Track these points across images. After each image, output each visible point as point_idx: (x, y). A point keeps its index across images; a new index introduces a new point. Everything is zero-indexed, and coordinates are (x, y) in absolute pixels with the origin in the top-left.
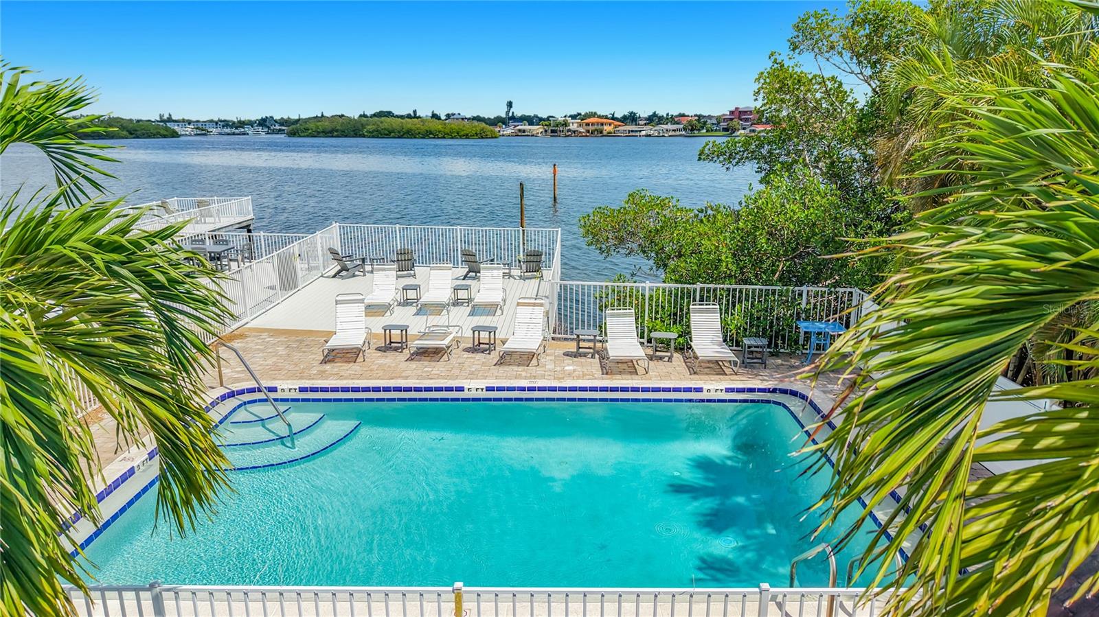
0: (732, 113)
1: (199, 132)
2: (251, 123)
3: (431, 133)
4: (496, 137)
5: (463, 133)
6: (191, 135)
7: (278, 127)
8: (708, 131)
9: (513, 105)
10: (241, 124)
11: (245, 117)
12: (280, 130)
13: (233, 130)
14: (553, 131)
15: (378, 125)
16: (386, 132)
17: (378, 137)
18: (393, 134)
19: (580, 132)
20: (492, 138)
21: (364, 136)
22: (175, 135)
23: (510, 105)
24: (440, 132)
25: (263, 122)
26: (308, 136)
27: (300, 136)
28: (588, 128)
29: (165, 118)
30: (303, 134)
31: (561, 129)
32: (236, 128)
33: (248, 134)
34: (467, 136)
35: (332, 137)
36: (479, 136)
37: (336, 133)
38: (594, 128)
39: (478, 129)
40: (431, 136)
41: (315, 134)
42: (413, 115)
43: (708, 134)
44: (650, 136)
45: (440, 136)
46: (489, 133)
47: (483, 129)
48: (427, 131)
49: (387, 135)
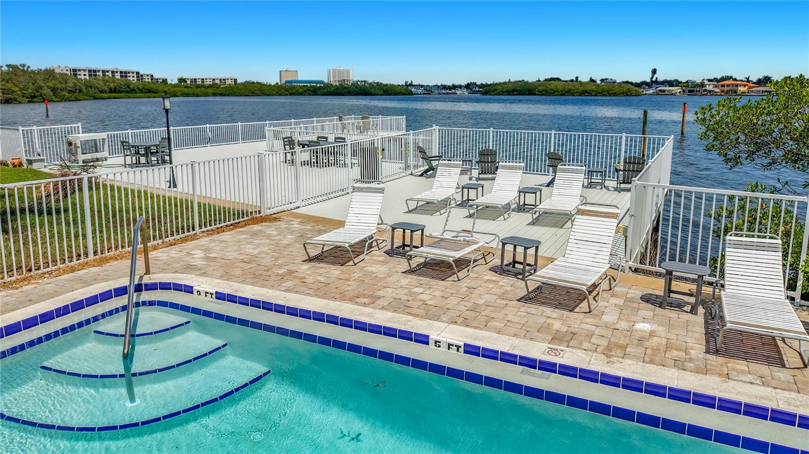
1: (426, 92)
2: (460, 87)
3: (586, 92)
4: (639, 95)
5: (612, 92)
6: (421, 94)
7: (477, 89)
9: (657, 72)
10: (454, 87)
11: (457, 83)
12: (478, 91)
13: (448, 91)
14: (690, 91)
15: (547, 87)
16: (552, 91)
17: (546, 95)
18: (556, 93)
19: (716, 92)
20: (636, 95)
21: (535, 94)
22: (411, 93)
23: (654, 71)
24: (593, 91)
25: (468, 86)
26: (496, 95)
27: (491, 95)
28: (723, 89)
29: (408, 84)
30: (492, 93)
31: (698, 89)
32: (450, 89)
33: (456, 93)
34: (615, 94)
36: (625, 94)
37: (515, 93)
38: (728, 89)
39: (625, 89)
40: (586, 94)
42: (575, 80)
45: (593, 94)
46: (633, 92)
47: (628, 89)
48: (583, 91)
49: (553, 93)
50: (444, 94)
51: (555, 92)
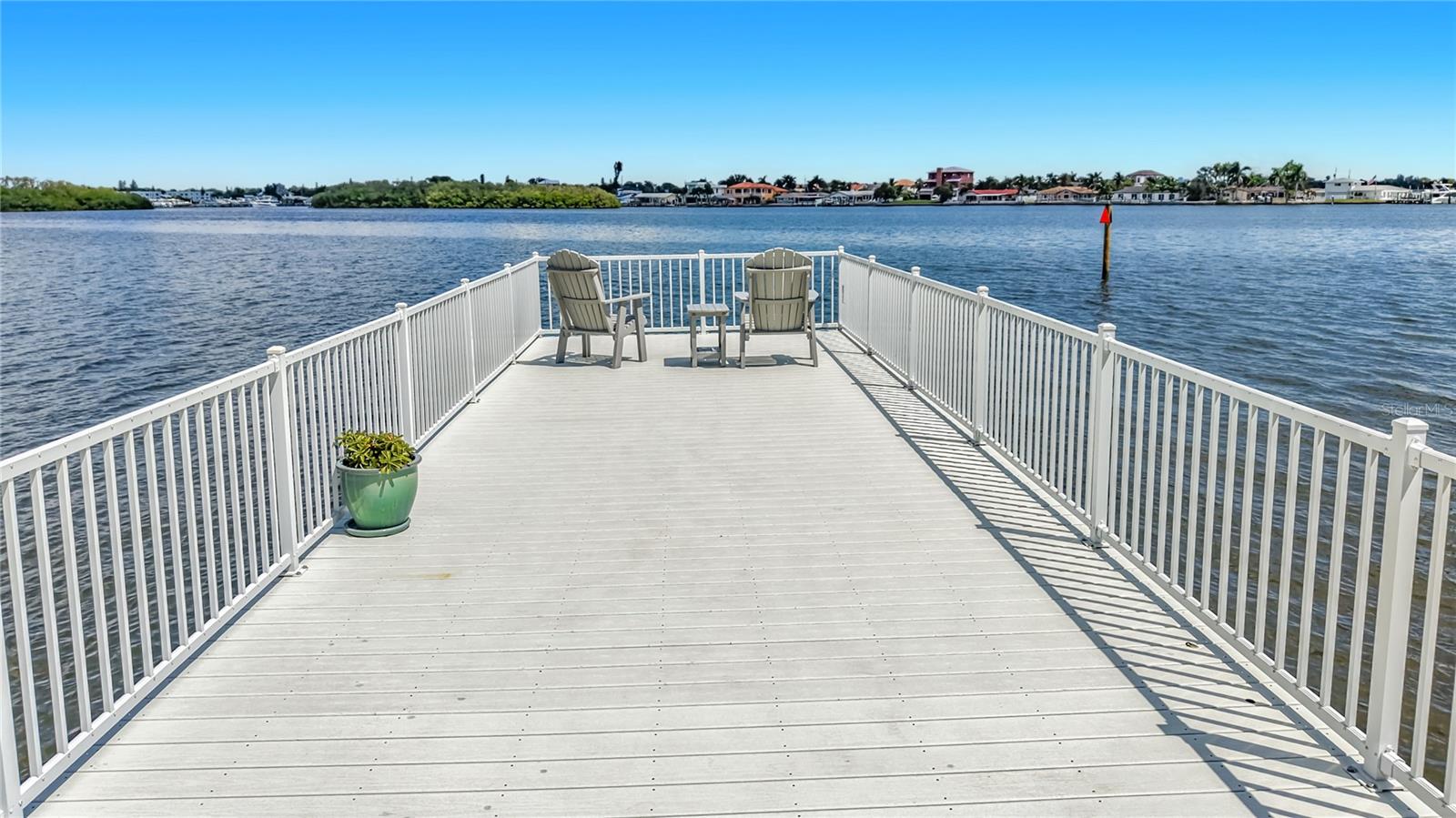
1: (180, 203)
2: (254, 193)
3: (525, 201)
4: (616, 207)
5: (570, 201)
6: (168, 207)
7: (291, 197)
8: (905, 199)
9: (623, 167)
10: (239, 193)
11: (243, 186)
12: (296, 201)
13: (230, 200)
14: (689, 200)
15: (447, 191)
16: (459, 200)
17: (447, 207)
18: (469, 203)
19: (729, 201)
20: (612, 207)
21: (426, 206)
22: (146, 205)
23: (619, 167)
24: (537, 199)
25: (271, 190)
26: (343, 207)
27: (333, 207)
28: (738, 195)
29: (128, 185)
30: (336, 205)
31: (702, 197)
32: (234, 198)
33: (251, 206)
34: (576, 205)
35: (380, 207)
36: (594, 204)
37: (384, 203)
38: (747, 195)
39: (593, 196)
40: (525, 205)
41: (354, 203)
42: (479, 181)
44: (829, 205)
45: (538, 205)
46: (607, 201)
47: (598, 196)
48: (519, 199)
49: (461, 204)
50: (223, 206)
51: (465, 201)
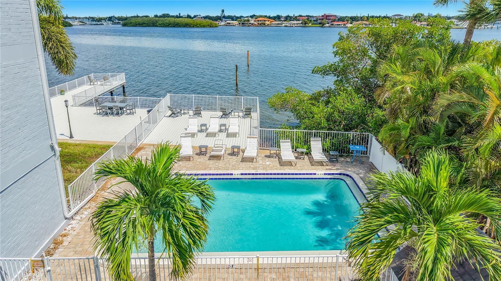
0: (323, 16)
1: (81, 24)
2: (105, 19)
4: (217, 27)
5: (202, 25)
6: (77, 25)
7: (117, 21)
8: (312, 24)
9: (224, 11)
10: (100, 20)
11: (101, 17)
12: (118, 23)
13: (97, 23)
14: (243, 24)
15: (164, 21)
16: (167, 24)
17: (163, 27)
19: (255, 24)
20: (215, 27)
22: (70, 25)
24: (191, 24)
25: (110, 19)
28: (258, 22)
29: (65, 17)
30: (129, 25)
31: (247, 23)
32: (98, 21)
33: (103, 25)
34: (204, 26)
35: (143, 26)
36: (209, 26)
37: (144, 25)
38: (261, 22)
39: (209, 23)
40: (188, 26)
41: (135, 25)
42: (179, 15)
43: (313, 25)
44: (286, 26)
45: (192, 26)
46: (214, 25)
47: (211, 23)
48: (186, 24)
49: (168, 26)
50: (95, 25)
51: (169, 25)
